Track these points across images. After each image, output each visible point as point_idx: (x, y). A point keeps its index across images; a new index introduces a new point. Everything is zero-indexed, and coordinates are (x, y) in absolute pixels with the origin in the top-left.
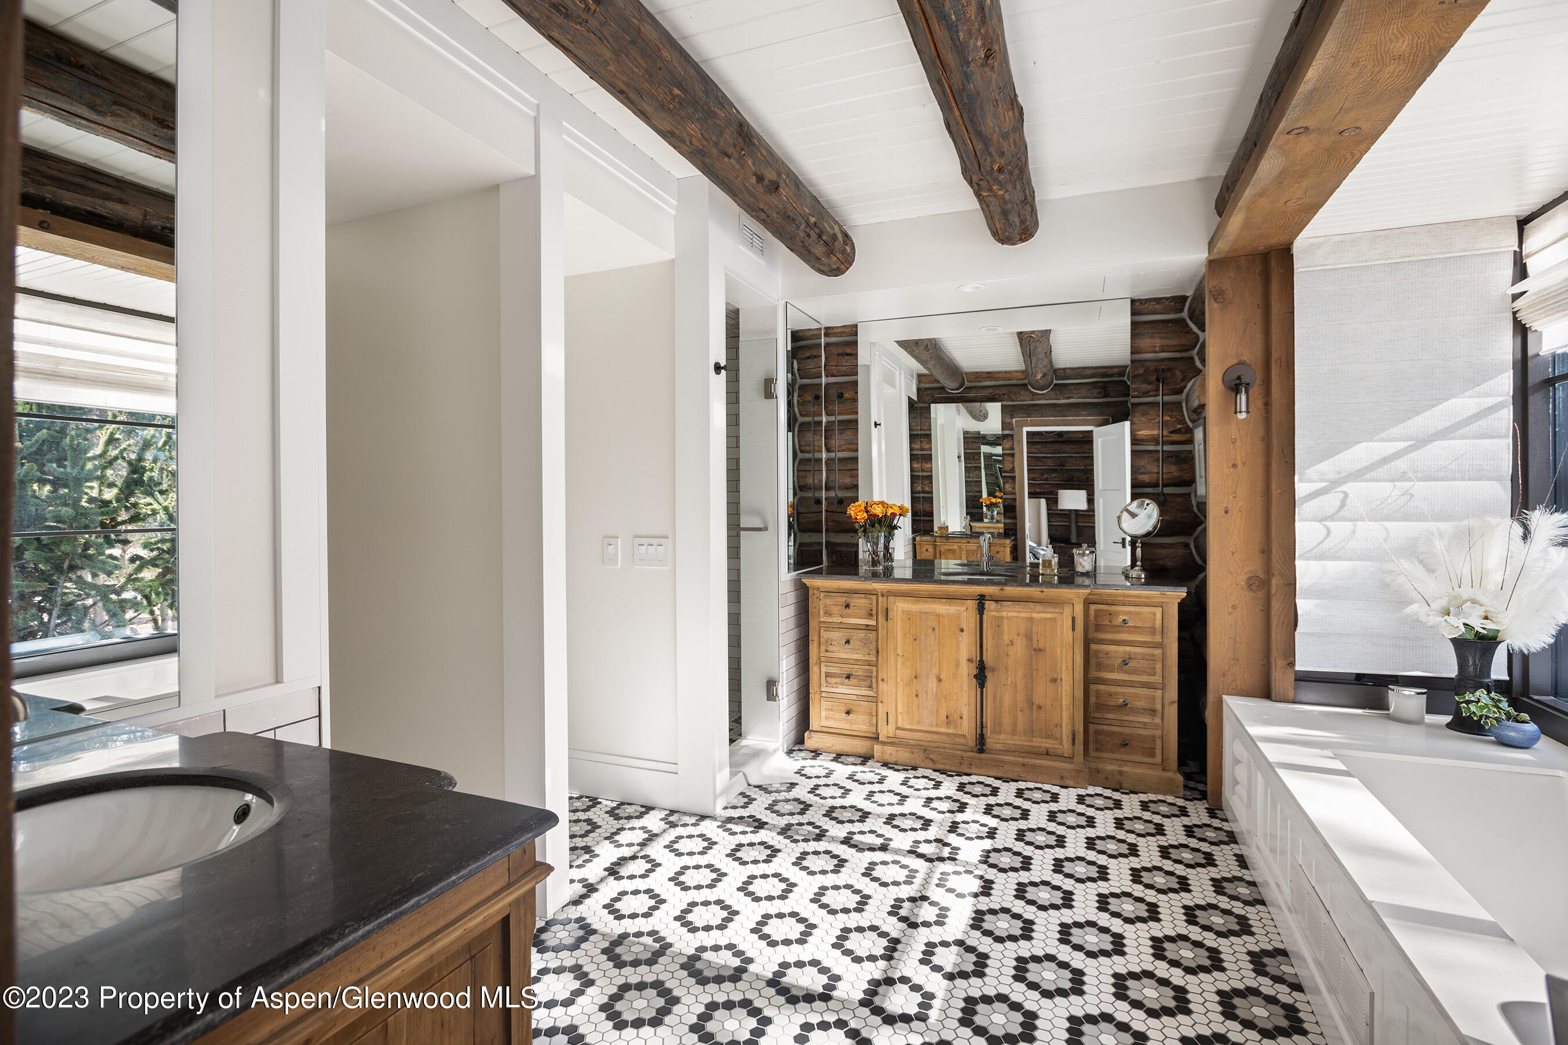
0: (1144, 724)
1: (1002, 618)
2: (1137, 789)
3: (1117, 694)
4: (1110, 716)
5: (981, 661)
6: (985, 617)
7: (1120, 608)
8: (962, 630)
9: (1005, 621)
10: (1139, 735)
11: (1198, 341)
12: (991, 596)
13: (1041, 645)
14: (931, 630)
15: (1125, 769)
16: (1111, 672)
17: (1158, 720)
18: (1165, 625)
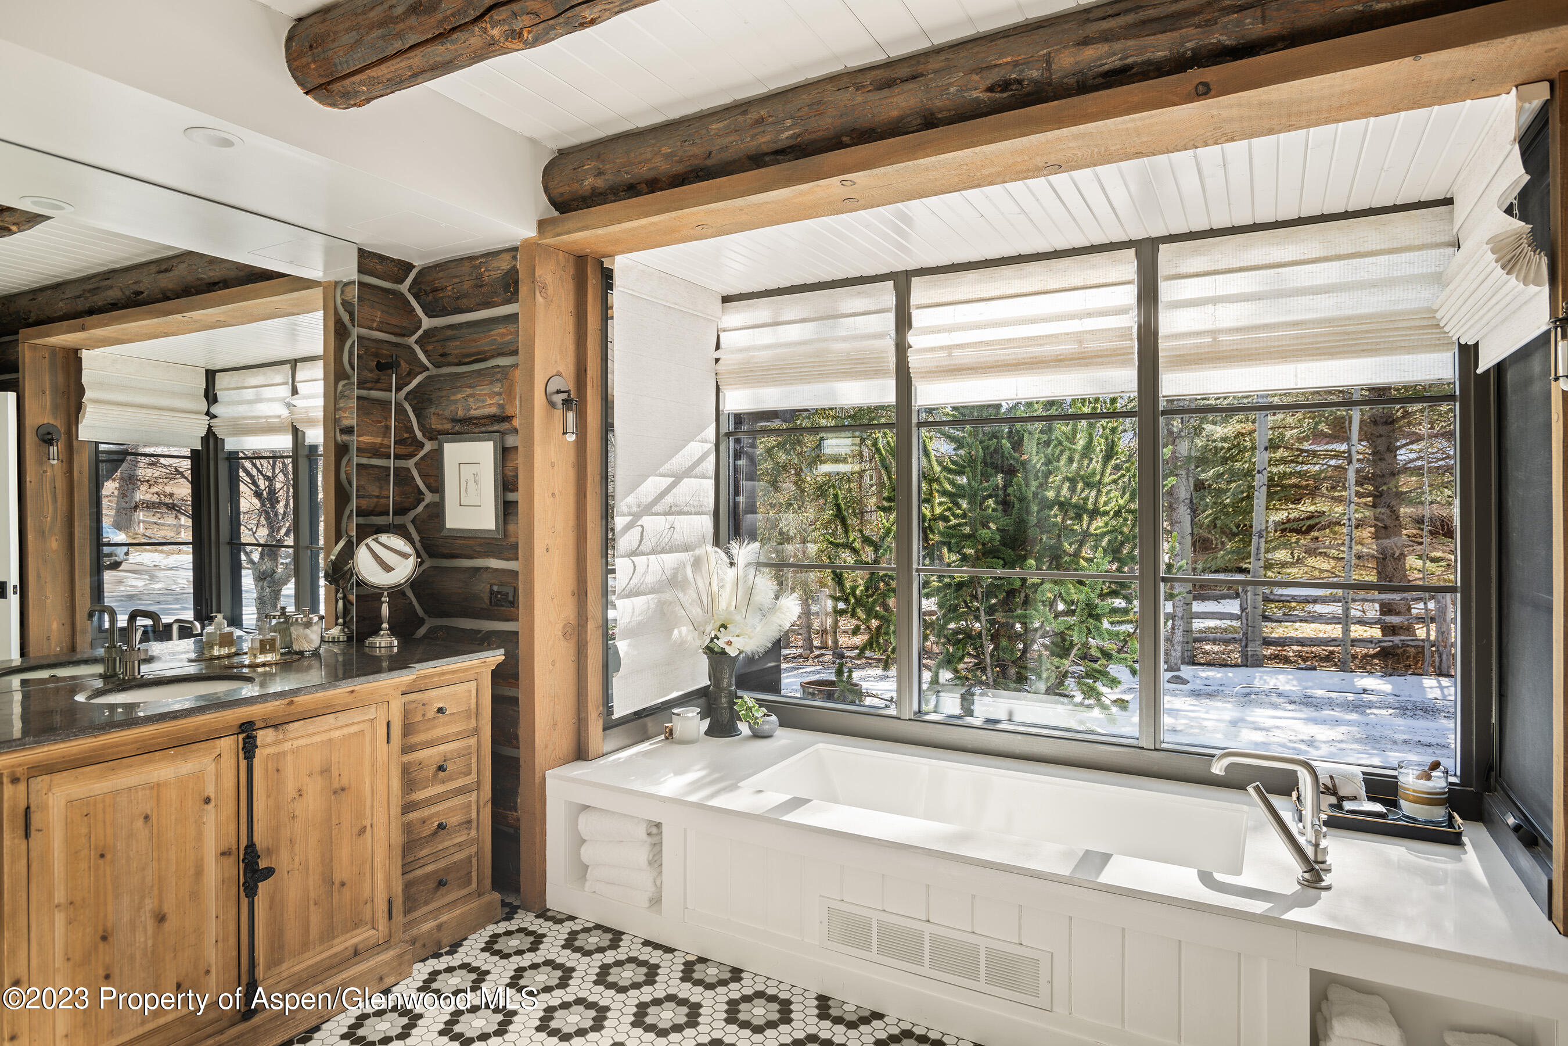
0: (460, 844)
1: (284, 754)
2: (457, 938)
3: (430, 817)
4: (424, 852)
5: (251, 847)
6: (257, 762)
7: (434, 693)
8: (207, 800)
9: (289, 757)
10: (455, 863)
11: (419, 327)
12: (264, 720)
13: (345, 782)
14: (140, 823)
15: (444, 918)
16: (425, 788)
17: (473, 833)
18: (480, 702)
